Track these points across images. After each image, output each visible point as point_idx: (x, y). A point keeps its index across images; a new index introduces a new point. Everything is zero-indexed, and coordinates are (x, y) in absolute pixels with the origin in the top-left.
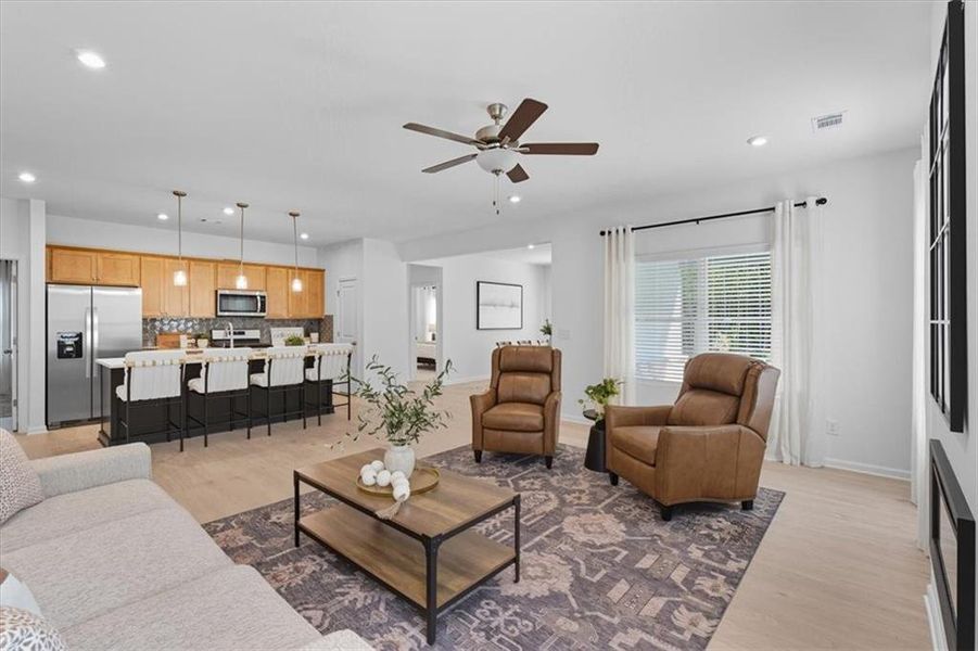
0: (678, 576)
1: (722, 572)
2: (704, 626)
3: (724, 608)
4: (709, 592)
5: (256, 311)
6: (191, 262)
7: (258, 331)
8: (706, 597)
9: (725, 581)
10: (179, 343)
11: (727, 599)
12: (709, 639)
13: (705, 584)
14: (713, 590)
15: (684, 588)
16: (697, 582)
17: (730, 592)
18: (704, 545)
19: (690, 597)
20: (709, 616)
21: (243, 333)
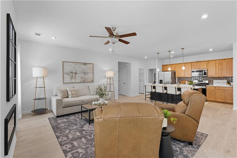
0: (75, 143)
1: (69, 151)
2: (60, 140)
3: (60, 145)
4: (66, 145)
5: (203, 75)
6: (185, 64)
7: (208, 81)
8: (65, 144)
9: (67, 150)
10: (185, 83)
11: (62, 147)
12: (57, 139)
13: (69, 146)
14: (66, 146)
15: (71, 142)
16: (71, 145)
17: (63, 148)
18: (83, 154)
19: (68, 141)
20: (61, 142)
21: (203, 81)
